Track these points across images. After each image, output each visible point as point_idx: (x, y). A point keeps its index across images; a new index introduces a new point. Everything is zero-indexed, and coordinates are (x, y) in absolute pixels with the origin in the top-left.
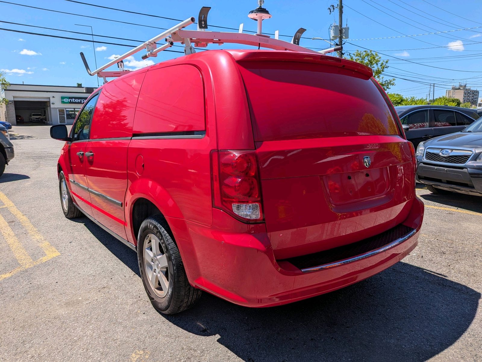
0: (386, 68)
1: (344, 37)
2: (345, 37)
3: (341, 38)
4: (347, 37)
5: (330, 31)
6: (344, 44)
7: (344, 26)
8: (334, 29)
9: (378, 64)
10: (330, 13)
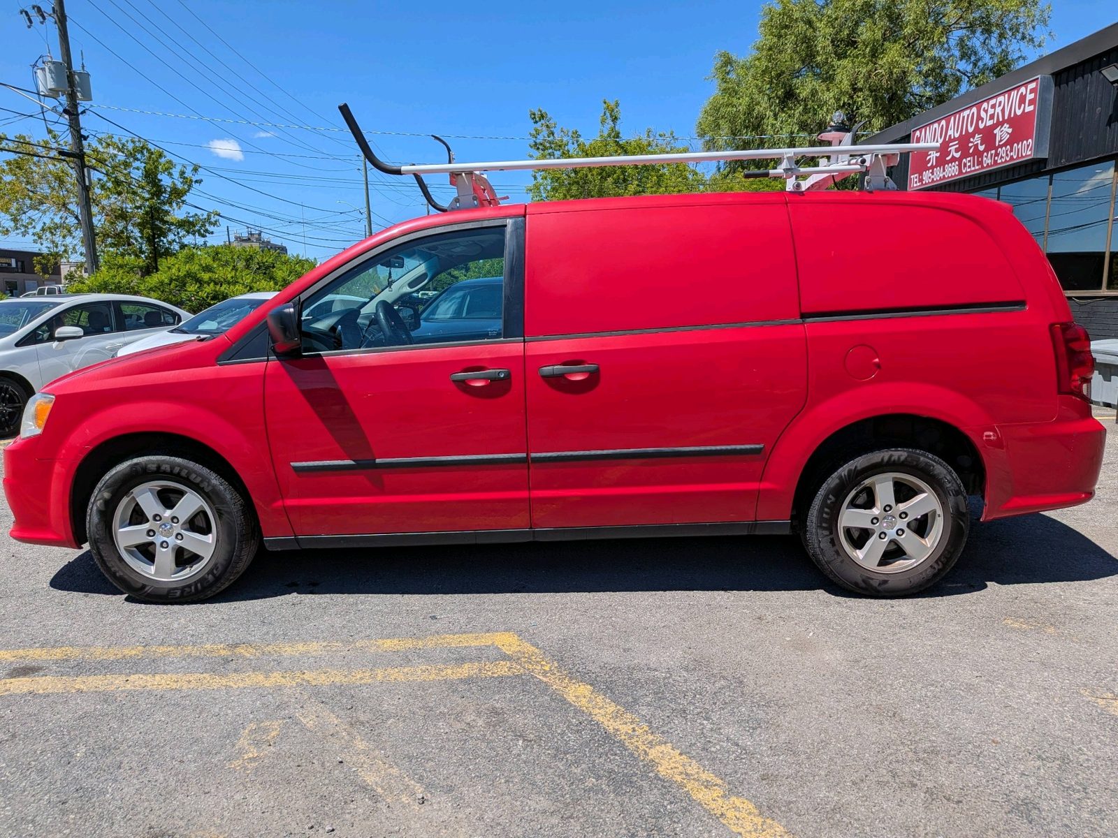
0: (197, 184)
1: (79, 94)
2: (82, 95)
3: (72, 97)
4: (88, 97)
5: (36, 73)
6: (83, 112)
7: (76, 67)
8: (52, 68)
9: (173, 173)
10: (29, 24)
